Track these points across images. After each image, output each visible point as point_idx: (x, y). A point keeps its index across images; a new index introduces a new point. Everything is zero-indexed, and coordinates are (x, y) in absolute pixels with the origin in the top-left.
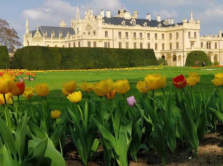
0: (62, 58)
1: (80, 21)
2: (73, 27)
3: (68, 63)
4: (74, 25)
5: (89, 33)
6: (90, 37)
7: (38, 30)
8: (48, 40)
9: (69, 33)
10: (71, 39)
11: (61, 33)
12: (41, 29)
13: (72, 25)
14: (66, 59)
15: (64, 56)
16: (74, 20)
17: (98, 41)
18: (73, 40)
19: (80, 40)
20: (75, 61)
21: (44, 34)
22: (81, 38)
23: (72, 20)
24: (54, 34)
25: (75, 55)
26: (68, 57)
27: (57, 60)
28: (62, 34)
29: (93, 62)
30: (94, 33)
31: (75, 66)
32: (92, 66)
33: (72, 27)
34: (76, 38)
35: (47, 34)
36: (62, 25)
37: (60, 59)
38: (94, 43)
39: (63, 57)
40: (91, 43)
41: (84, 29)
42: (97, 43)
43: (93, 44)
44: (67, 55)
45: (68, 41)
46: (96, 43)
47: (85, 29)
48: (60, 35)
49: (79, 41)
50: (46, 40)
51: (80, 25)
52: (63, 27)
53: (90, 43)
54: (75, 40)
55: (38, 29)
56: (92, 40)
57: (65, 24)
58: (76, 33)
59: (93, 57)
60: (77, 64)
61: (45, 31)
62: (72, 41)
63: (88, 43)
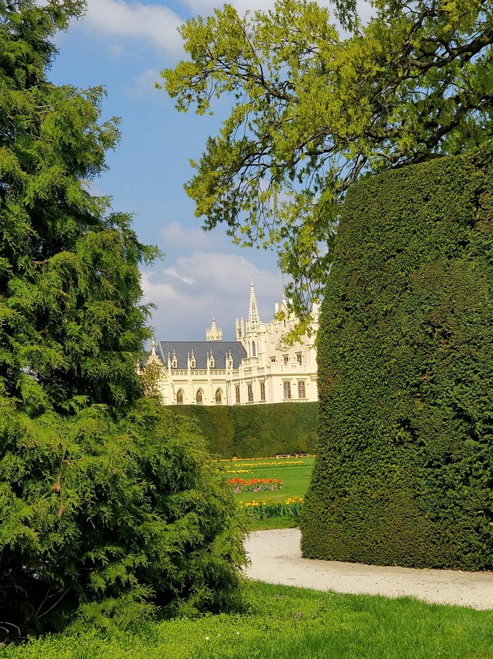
0: (235, 431)
1: (263, 329)
2: (242, 340)
3: (250, 440)
4: (243, 335)
5: (286, 359)
6: (288, 369)
7: (154, 353)
8: (179, 377)
9: (230, 357)
10: (242, 375)
11: (212, 357)
12: (161, 350)
13: (238, 334)
14: (244, 432)
15: (239, 425)
16: (242, 321)
17: (308, 377)
18: (246, 377)
19: (264, 376)
20: (265, 435)
21: (169, 362)
22: (266, 372)
23: (237, 322)
24: (194, 360)
25: (263, 422)
26: (249, 427)
27: (225, 436)
28: (213, 360)
29: (305, 436)
30: (299, 357)
31: (265, 449)
32: (304, 447)
33: (238, 340)
34: (255, 373)
35: (176, 361)
36: (214, 334)
37: (232, 431)
38: (299, 383)
39: (238, 429)
40: (291, 384)
41: (273, 347)
42: (306, 384)
43: (297, 386)
44: (247, 423)
45: (233, 381)
46: (303, 383)
47: (274, 350)
48: (208, 361)
49: (263, 379)
50: (176, 377)
51: (263, 337)
52: (215, 339)
53: (289, 383)
54: (251, 378)
55: (154, 350)
56: (294, 377)
57: (221, 334)
58: (248, 357)
59: (306, 426)
60: (269, 443)
61: (171, 352)
62: (245, 379)
63: (285, 384)
